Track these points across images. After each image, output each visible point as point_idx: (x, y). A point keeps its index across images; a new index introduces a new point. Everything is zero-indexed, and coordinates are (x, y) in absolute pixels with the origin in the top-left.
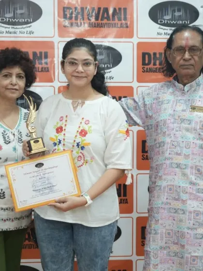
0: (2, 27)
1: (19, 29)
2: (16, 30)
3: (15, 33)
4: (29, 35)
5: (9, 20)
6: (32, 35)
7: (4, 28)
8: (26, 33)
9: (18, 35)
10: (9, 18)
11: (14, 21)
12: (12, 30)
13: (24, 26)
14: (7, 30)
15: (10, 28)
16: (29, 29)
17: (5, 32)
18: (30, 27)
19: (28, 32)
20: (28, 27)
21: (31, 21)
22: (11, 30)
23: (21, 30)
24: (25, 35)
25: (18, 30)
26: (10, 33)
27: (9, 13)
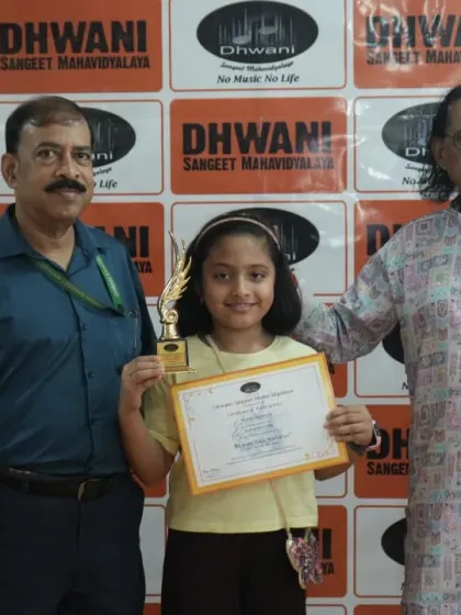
0: (227, 67)
1: (264, 70)
2: (259, 74)
3: (256, 80)
4: (287, 85)
5: (242, 52)
6: (294, 84)
7: (231, 70)
8: (280, 79)
9: (263, 84)
10: (241, 46)
11: (253, 53)
12: (250, 74)
13: (277, 64)
14: (238, 73)
15: (245, 70)
16: (287, 72)
17: (233, 79)
18: (289, 65)
19: (286, 78)
20: (285, 66)
21: (293, 51)
22: (247, 74)
23: (269, 73)
24: (278, 84)
25: (262, 74)
26: (245, 80)
27: (243, 34)
